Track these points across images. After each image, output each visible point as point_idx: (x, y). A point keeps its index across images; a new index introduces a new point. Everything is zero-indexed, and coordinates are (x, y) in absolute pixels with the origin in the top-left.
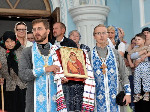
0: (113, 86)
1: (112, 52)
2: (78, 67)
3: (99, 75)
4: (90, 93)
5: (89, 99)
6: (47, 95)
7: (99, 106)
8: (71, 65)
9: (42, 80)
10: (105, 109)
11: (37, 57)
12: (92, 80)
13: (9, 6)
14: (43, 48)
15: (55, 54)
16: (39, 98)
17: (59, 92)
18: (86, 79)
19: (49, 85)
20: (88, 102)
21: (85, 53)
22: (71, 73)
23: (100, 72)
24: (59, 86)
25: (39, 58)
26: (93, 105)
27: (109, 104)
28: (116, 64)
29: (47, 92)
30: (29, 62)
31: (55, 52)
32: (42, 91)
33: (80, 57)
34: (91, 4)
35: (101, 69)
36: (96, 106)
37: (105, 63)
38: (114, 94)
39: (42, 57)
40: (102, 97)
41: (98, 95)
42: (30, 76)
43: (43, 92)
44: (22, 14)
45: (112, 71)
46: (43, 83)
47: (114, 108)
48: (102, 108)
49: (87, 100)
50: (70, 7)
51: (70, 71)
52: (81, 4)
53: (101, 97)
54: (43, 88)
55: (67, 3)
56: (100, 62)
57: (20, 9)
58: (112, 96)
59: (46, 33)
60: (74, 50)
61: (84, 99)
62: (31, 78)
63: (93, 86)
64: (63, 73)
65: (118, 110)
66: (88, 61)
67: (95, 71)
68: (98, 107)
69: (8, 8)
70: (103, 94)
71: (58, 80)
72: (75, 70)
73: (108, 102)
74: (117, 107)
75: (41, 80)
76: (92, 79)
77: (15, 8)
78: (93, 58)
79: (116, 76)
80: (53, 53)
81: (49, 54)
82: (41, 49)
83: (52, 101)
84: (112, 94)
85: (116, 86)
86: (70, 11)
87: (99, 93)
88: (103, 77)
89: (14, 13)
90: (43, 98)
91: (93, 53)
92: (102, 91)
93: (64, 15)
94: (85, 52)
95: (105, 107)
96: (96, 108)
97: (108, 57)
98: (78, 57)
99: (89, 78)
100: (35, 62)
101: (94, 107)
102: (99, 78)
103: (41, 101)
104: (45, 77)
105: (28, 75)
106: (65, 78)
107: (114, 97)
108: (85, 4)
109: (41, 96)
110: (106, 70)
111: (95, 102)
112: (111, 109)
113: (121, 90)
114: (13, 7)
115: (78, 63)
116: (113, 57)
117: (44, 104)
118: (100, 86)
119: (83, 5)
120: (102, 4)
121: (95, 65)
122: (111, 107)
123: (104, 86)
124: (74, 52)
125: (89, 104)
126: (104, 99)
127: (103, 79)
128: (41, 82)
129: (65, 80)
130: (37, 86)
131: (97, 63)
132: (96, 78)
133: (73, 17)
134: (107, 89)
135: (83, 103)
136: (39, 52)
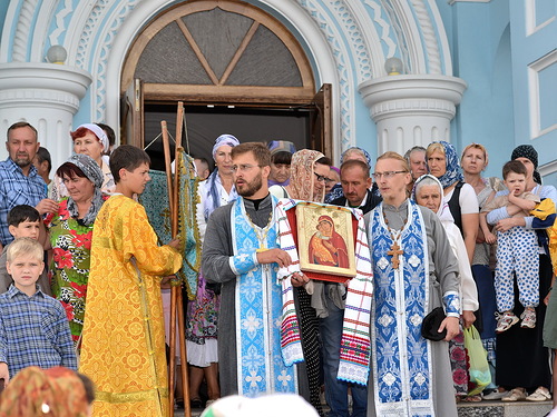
0: (416, 296)
1: (417, 217)
2: (334, 250)
3: (384, 271)
4: (360, 310)
5: (357, 323)
6: (265, 316)
7: (382, 341)
8: (317, 245)
9: (254, 283)
10: (394, 349)
11: (242, 231)
12: (366, 280)
13: (210, 78)
14: (257, 208)
15: (284, 219)
16: (246, 324)
17: (287, 304)
18: (351, 278)
19: (270, 293)
20: (355, 331)
21: (358, 217)
22: (316, 263)
23: (387, 263)
24: (286, 291)
25: (247, 232)
26: (367, 337)
27: (405, 337)
28: (425, 246)
29: (265, 311)
30: (224, 241)
31: (285, 215)
32: (254, 308)
33: (342, 227)
34: (415, 73)
35: (389, 257)
36: (374, 340)
37: (399, 243)
38: (416, 315)
39: (253, 230)
40: (390, 320)
41: (381, 315)
42: (223, 272)
43: (256, 310)
44: (242, 98)
45: (414, 260)
46: (255, 290)
47: (417, 346)
48: (387, 346)
49: (352, 326)
50: (362, 79)
51: (314, 259)
52: (389, 71)
53: (386, 320)
54: (256, 300)
55: (354, 70)
56: (388, 241)
57: (235, 85)
58: (412, 318)
59: (259, 176)
60: (330, 210)
61: (346, 324)
62: (226, 276)
63: (367, 294)
64: (298, 262)
65: (426, 351)
66: (362, 236)
67: (374, 260)
68: (378, 344)
69: (207, 84)
70: (391, 314)
71: (285, 277)
72: (326, 256)
73: (402, 332)
74: (425, 345)
75: (250, 283)
76: (365, 277)
77: (224, 85)
78: (374, 231)
79: (423, 274)
80: (281, 216)
81: (269, 222)
82: (252, 210)
83: (275, 330)
84: (412, 314)
85: (423, 296)
86: (362, 90)
87: (382, 311)
88: (392, 274)
89: (220, 97)
90: (257, 324)
91: (375, 219)
92: (389, 307)
93: (346, 100)
94: (356, 215)
95: (396, 343)
96: (374, 345)
97: (407, 227)
98: (338, 226)
99: (359, 276)
100: (238, 243)
101: (368, 342)
102: (384, 276)
103: (251, 329)
104: (260, 276)
105: (220, 270)
106: (301, 274)
107: (417, 320)
108: (400, 71)
109: (251, 318)
110: (401, 257)
111: (373, 332)
112: (409, 349)
113: (437, 305)
114: (219, 81)
115: (337, 240)
116: (419, 227)
117: (257, 337)
118: (385, 296)
119: (395, 77)
120: (443, 73)
121: (377, 247)
122: (409, 344)
123: (394, 296)
124: (330, 215)
125: (357, 335)
126: (393, 326)
127: (393, 280)
128: (250, 287)
129: (300, 279)
130: (242, 295)
131: (382, 242)
132: (376, 276)
133: (371, 104)
134: (400, 304)
135: (344, 332)
136: (247, 218)
